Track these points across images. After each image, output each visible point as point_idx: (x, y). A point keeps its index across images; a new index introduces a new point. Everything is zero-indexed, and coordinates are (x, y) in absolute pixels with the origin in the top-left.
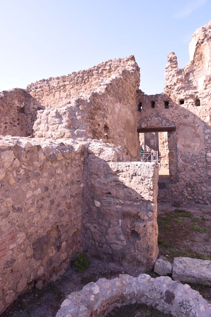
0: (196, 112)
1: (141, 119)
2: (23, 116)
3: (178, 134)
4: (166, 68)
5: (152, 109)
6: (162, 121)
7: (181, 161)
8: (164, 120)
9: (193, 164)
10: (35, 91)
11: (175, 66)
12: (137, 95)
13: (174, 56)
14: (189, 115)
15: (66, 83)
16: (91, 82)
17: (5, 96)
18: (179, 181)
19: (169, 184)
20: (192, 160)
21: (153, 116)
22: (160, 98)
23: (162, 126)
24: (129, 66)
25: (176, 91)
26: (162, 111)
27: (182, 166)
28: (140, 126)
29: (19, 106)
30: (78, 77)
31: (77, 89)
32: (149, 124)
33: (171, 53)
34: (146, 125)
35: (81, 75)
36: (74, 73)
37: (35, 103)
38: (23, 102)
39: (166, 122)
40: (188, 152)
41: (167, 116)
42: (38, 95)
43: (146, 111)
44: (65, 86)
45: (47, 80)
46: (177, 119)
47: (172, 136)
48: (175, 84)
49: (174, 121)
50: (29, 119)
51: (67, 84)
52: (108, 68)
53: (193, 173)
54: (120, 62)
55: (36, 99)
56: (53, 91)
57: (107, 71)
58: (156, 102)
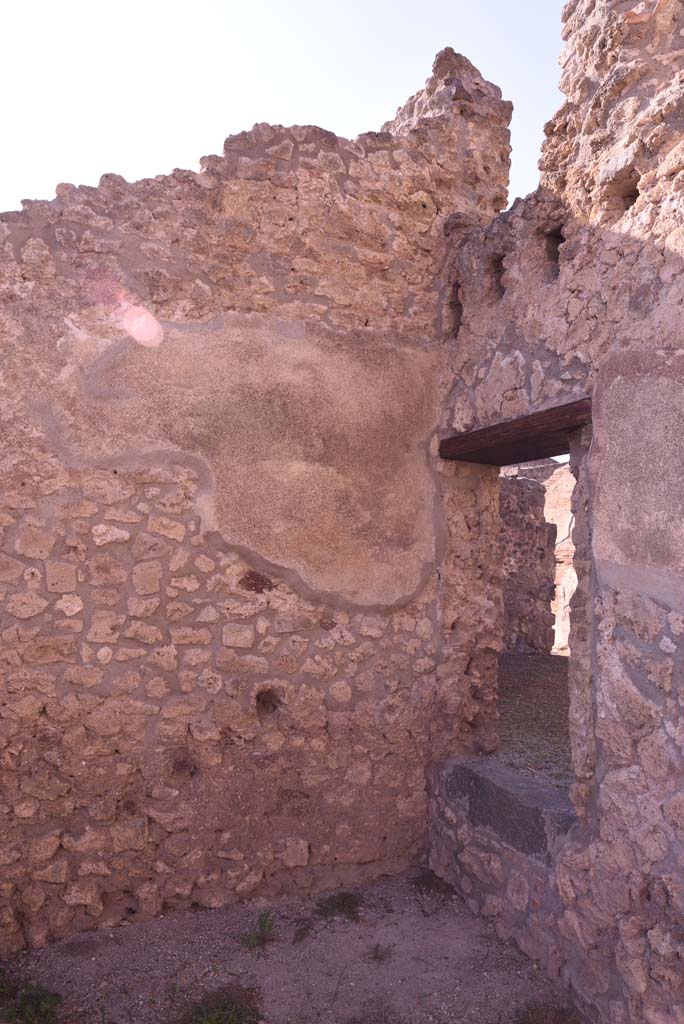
1: (454, 383)
3: (598, 449)
5: (495, 310)
6: (529, 371)
7: (617, 672)
8: (536, 363)
12: (444, 251)
14: (659, 283)
21: (495, 346)
22: (522, 222)
23: (530, 402)
26: (527, 307)
27: (618, 715)
28: (450, 423)
32: (479, 403)
34: (471, 413)
39: (547, 371)
40: (655, 602)
41: (550, 331)
46: (595, 332)
49: (580, 355)
58: (505, 257)
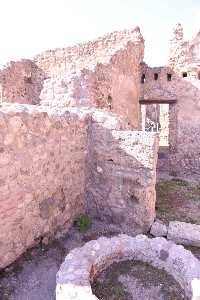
0: (198, 86)
1: (143, 91)
2: (30, 86)
3: (179, 106)
4: (171, 40)
5: (155, 82)
6: (164, 93)
7: (181, 133)
8: (166, 93)
9: (192, 136)
10: (42, 62)
11: (180, 38)
12: (141, 68)
13: (180, 27)
14: (191, 89)
15: (71, 54)
16: (96, 54)
17: (12, 66)
18: (177, 152)
19: (168, 154)
20: (192, 133)
21: (155, 88)
22: (164, 71)
23: (164, 98)
24: (134, 37)
25: (180, 64)
26: (164, 84)
27: (181, 138)
28: (142, 98)
29: (26, 76)
30: (83, 48)
31: (82, 60)
32: (151, 96)
33: (177, 25)
34: (149, 97)
35: (86, 46)
36: (80, 44)
37: (41, 74)
38: (30, 72)
39: (168, 94)
40: (188, 125)
41: (170, 89)
42: (44, 66)
43: (149, 83)
44: (70, 56)
45: (53, 51)
46: (179, 91)
47: (173, 108)
48: (179, 57)
49: (176, 94)
50: (35, 89)
51: (73, 55)
52: (112, 39)
53: (191, 144)
54: (125, 33)
55: (43, 69)
56: (59, 62)
57: (112, 42)
58: (159, 75)
